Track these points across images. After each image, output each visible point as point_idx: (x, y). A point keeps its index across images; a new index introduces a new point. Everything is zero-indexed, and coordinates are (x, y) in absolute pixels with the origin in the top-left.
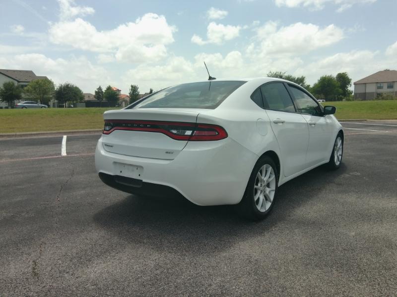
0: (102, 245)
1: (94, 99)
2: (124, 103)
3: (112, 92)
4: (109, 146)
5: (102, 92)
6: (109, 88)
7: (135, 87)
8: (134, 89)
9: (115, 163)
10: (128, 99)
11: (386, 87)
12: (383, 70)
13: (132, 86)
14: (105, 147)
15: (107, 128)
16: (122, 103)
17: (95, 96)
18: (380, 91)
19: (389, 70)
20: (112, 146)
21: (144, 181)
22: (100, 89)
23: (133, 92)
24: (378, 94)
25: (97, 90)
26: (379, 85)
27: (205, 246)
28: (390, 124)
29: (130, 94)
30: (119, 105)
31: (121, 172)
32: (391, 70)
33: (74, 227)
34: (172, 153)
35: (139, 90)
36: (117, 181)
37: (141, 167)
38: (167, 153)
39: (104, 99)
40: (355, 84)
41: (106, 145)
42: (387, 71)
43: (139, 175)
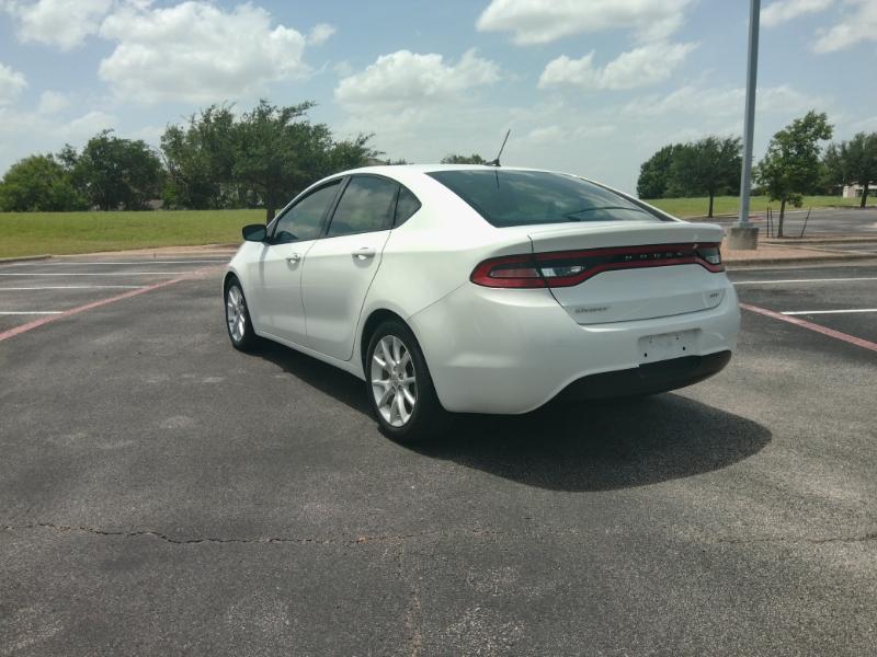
14: (576, 315)
20: (605, 309)
31: (646, 355)
38: (711, 296)
41: (581, 310)
43: (684, 349)
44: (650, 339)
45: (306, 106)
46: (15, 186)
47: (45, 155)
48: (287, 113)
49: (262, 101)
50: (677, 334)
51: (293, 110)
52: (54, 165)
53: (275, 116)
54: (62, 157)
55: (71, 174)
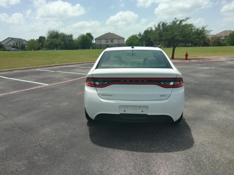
9: (120, 106)
11: (110, 42)
14: (101, 96)
18: (108, 43)
19: (110, 33)
24: (107, 45)
26: (107, 40)
31: (125, 111)
34: (165, 96)
38: (161, 96)
40: (95, 39)
41: (103, 95)
42: (109, 33)
43: (142, 111)
44: (127, 106)
45: (187, 19)
46: (128, 42)
47: (135, 34)
48: (181, 21)
49: (175, 18)
50: (140, 107)
51: (183, 20)
52: (137, 37)
53: (178, 22)
54: (138, 35)
55: (140, 39)
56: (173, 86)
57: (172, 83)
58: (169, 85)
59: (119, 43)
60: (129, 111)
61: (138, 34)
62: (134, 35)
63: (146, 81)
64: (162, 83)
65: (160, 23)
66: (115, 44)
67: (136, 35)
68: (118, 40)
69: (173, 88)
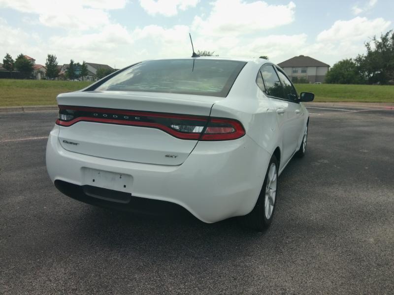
0: (76, 289)
1: (3, 69)
2: (39, 75)
3: (25, 61)
4: (71, 143)
5: (12, 61)
6: (21, 57)
7: (53, 56)
8: (51, 59)
9: (84, 169)
10: (44, 70)
11: (301, 72)
12: (298, 56)
13: (49, 56)
14: (63, 144)
15: (64, 117)
16: (37, 74)
17: (4, 66)
20: (76, 144)
21: (133, 194)
22: (8, 56)
23: (50, 63)
24: (293, 78)
25: (5, 59)
26: (294, 69)
27: (220, 276)
28: (315, 107)
29: (46, 64)
30: (32, 76)
31: (94, 181)
32: (305, 56)
33: (25, 260)
34: (175, 157)
35: (57, 60)
36: (87, 194)
37: (129, 176)
38: (167, 156)
39: (15, 69)
41: (65, 142)
42: (302, 57)
43: (125, 186)
44: (99, 171)
50: (121, 175)
52: (352, 63)
55: (357, 67)
56: (200, 137)
57: (198, 129)
58: (190, 133)
59: (318, 75)
60: (102, 183)
61: (355, 58)
62: (347, 60)
63: (139, 118)
64: (177, 127)
65: (388, 33)
66: (309, 76)
67: (351, 59)
68: (316, 68)
69: (199, 140)
